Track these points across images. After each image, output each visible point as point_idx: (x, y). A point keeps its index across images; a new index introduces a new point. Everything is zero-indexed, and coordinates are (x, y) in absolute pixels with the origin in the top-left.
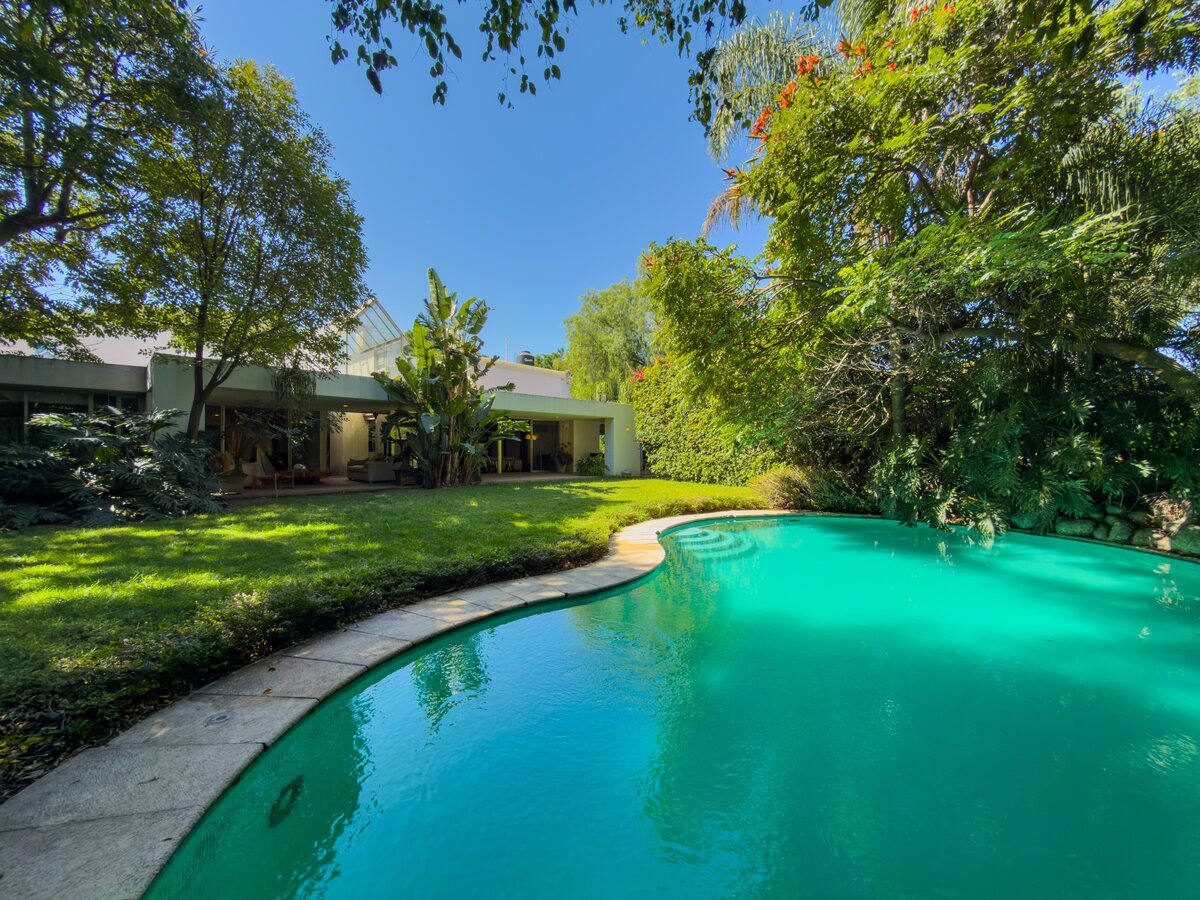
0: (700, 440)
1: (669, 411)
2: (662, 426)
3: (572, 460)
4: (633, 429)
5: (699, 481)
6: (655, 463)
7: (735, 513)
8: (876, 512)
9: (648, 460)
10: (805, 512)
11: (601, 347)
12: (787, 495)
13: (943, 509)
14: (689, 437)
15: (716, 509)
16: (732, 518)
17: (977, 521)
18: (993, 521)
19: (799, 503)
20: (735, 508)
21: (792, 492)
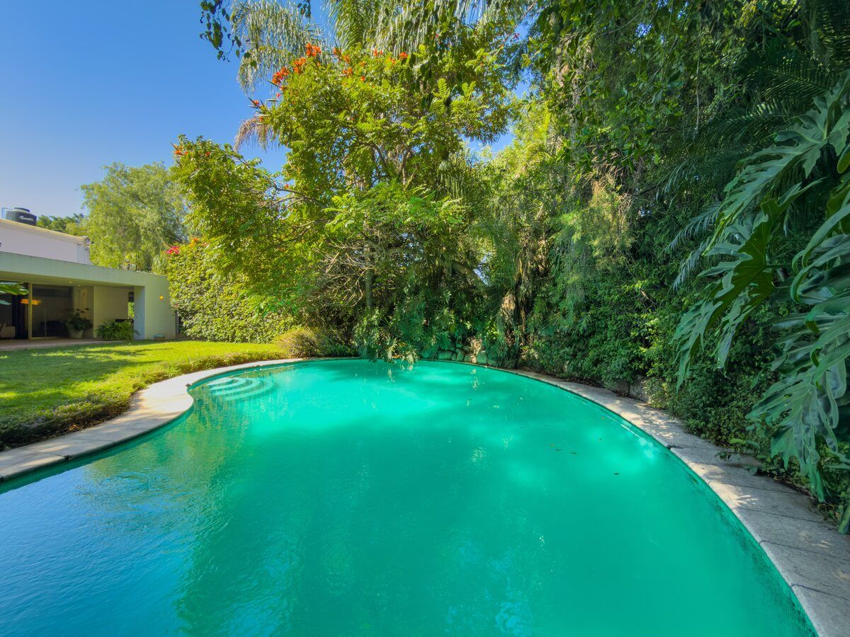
0: (234, 309)
1: (205, 284)
2: (198, 296)
3: (91, 326)
4: (168, 298)
5: (233, 341)
6: (191, 326)
7: (261, 363)
8: (356, 355)
9: (184, 325)
10: (313, 359)
11: (131, 220)
12: (301, 347)
13: (391, 349)
14: (224, 305)
15: (246, 361)
16: (258, 367)
17: (406, 356)
18: (413, 355)
19: (309, 353)
20: (261, 360)
21: (305, 345)
